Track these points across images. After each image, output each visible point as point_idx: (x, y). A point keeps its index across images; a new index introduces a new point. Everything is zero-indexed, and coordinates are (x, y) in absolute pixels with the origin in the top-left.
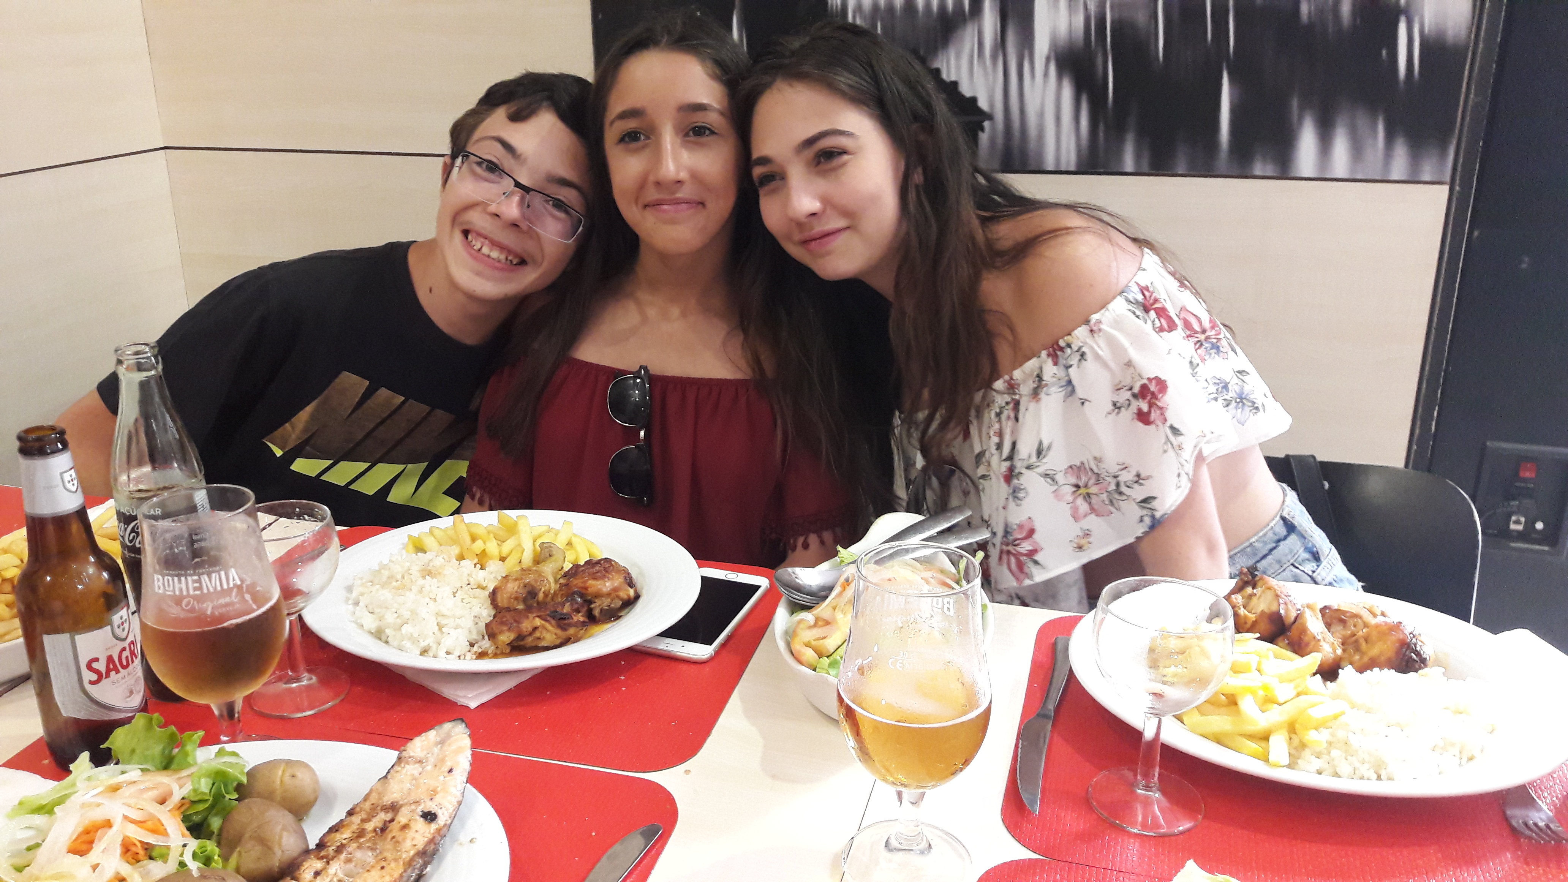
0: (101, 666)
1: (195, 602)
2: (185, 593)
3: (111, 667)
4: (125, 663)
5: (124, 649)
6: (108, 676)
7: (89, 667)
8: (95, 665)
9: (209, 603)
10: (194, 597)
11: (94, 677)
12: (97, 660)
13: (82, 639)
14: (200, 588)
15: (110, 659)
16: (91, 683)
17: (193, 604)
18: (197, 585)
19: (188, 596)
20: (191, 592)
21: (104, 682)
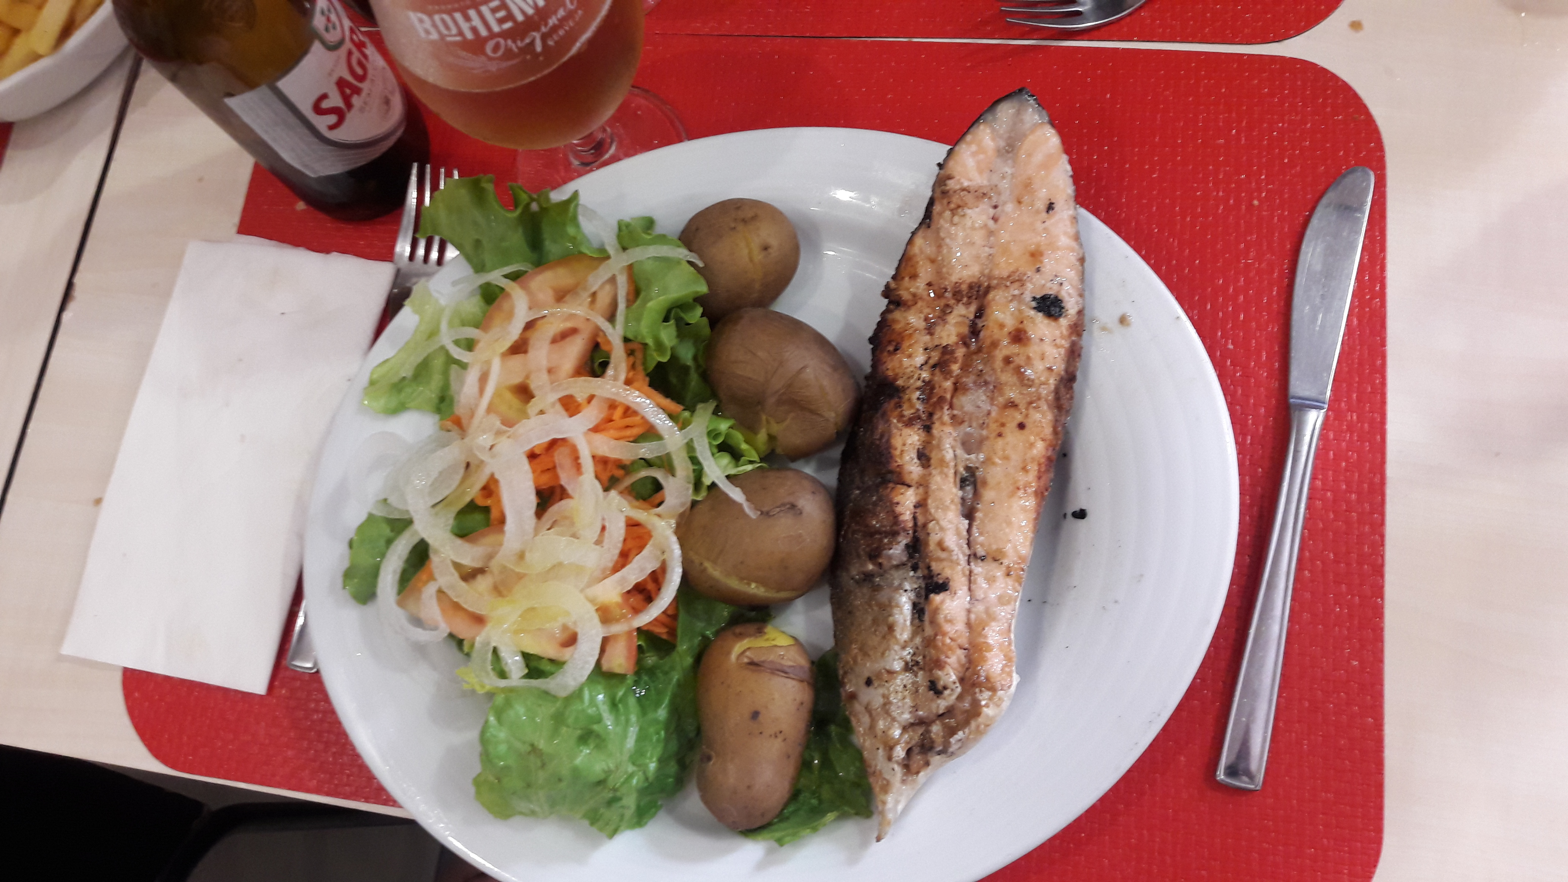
0: (335, 100)
1: (509, 42)
2: (484, 32)
3: (348, 91)
4: (360, 71)
5: (350, 53)
6: (349, 106)
7: (318, 109)
8: (325, 105)
9: (534, 34)
10: (504, 34)
11: (332, 119)
12: (324, 97)
13: (288, 84)
14: (510, 17)
15: (341, 84)
16: (332, 128)
17: (506, 45)
18: (501, 14)
19: (492, 35)
20: (496, 28)
21: (350, 117)
